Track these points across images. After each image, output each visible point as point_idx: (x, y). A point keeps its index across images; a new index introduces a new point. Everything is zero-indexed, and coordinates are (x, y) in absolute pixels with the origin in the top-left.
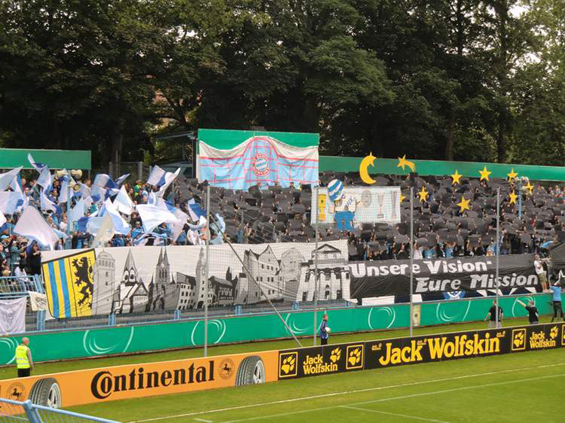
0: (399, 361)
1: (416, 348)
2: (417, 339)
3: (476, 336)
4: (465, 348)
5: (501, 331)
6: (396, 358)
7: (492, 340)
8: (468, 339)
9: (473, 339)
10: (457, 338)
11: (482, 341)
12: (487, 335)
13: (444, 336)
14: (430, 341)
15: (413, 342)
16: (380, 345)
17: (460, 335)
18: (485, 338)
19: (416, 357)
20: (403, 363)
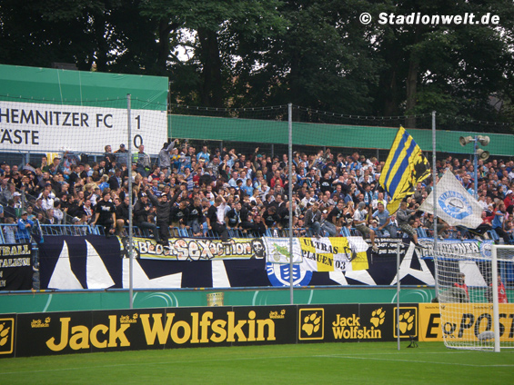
0: (85, 345)
1: (118, 327)
2: (119, 314)
3: (231, 315)
4: (210, 332)
5: (278, 309)
6: (79, 341)
7: (261, 323)
8: (215, 318)
9: (226, 319)
10: (195, 316)
11: (242, 323)
12: (252, 314)
13: (170, 311)
14: (145, 318)
15: (113, 319)
16: (48, 320)
17: (201, 311)
18: (248, 319)
19: (118, 341)
20: (92, 349)
